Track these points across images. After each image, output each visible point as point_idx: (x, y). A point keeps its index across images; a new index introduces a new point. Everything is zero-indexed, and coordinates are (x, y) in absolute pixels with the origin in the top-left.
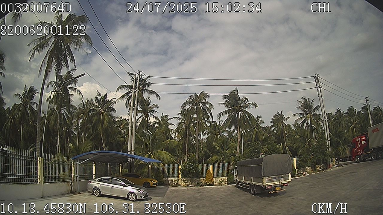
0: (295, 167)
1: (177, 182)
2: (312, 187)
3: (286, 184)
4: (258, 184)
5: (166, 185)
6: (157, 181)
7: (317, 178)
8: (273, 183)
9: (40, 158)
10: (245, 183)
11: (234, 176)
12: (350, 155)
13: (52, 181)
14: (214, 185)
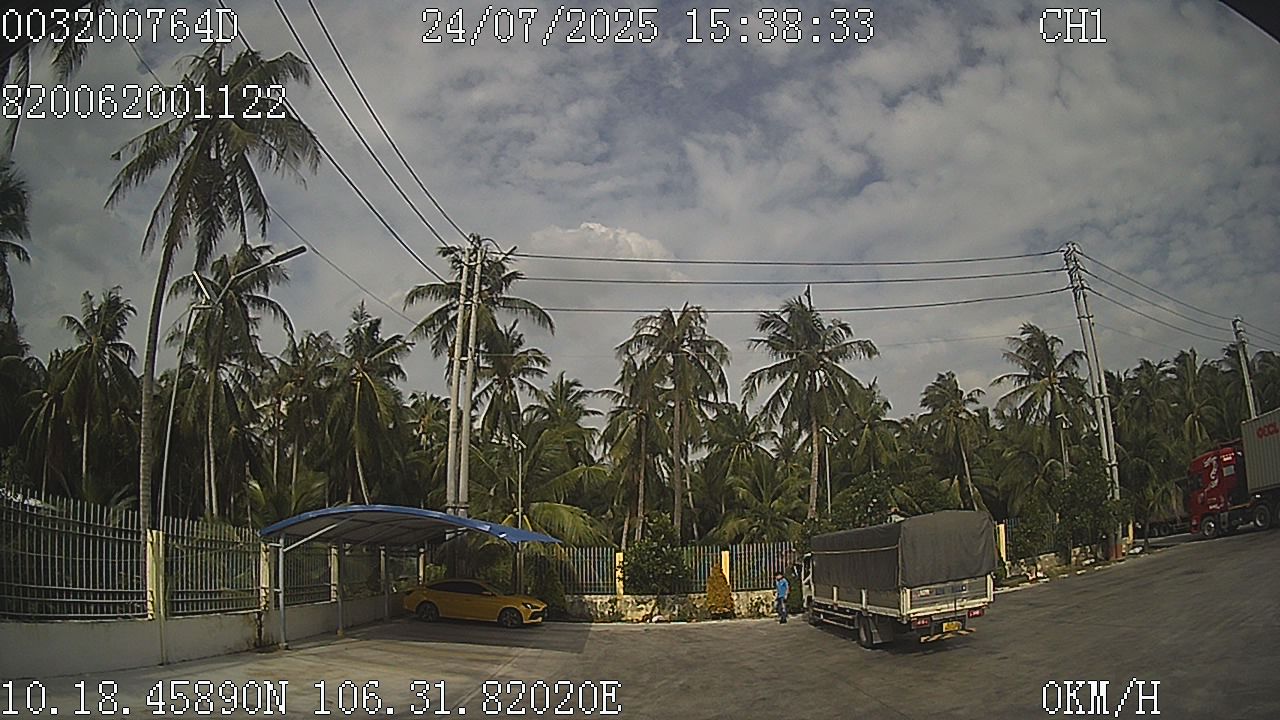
0: (1003, 555)
1: (612, 607)
2: (1061, 622)
3: (977, 613)
4: (884, 611)
5: (573, 617)
6: (545, 606)
7: (1075, 592)
8: (932, 608)
9: (154, 532)
10: (839, 608)
11: (801, 587)
12: (1185, 514)
13: (195, 611)
14: (735, 617)
